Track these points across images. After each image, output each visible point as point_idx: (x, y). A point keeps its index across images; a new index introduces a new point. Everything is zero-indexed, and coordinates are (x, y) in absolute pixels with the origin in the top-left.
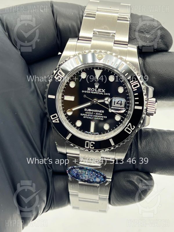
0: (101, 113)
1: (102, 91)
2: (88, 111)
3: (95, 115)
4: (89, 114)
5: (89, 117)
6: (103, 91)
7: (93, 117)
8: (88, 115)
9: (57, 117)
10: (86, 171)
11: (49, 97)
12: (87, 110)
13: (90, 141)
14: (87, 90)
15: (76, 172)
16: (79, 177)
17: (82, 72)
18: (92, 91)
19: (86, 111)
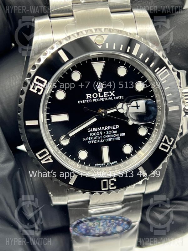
0: (114, 130)
1: (110, 94)
2: (94, 132)
3: (106, 134)
4: (97, 136)
5: (97, 139)
6: (112, 94)
7: (103, 138)
8: (95, 138)
9: (48, 153)
10: (101, 222)
11: (27, 124)
12: (92, 130)
13: (109, 179)
14: (85, 98)
15: (84, 227)
16: (89, 232)
17: (73, 71)
18: (95, 99)
19: (91, 132)
